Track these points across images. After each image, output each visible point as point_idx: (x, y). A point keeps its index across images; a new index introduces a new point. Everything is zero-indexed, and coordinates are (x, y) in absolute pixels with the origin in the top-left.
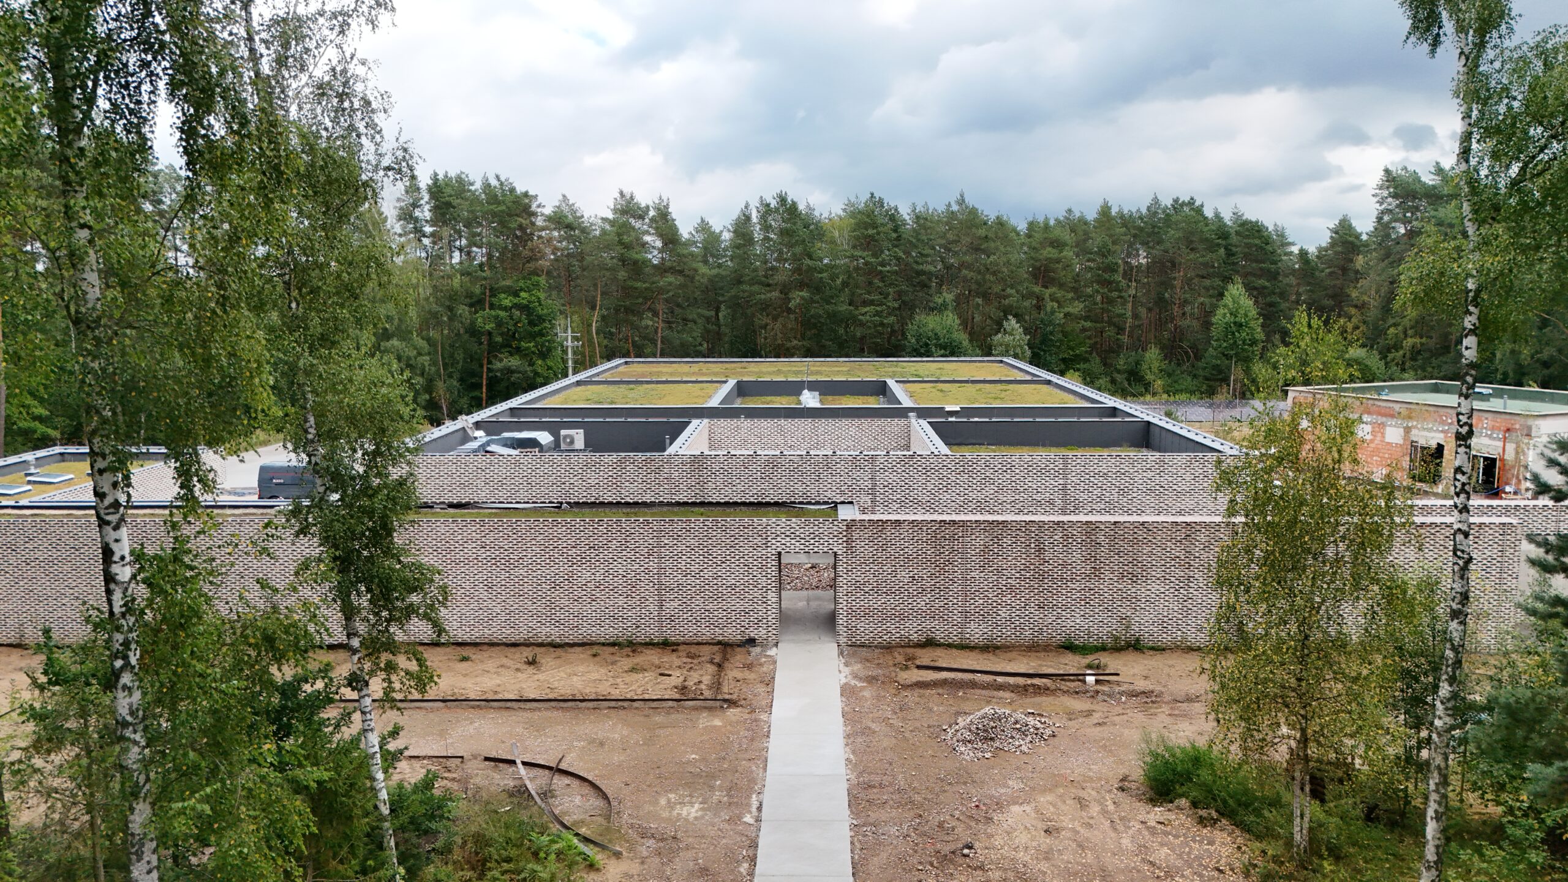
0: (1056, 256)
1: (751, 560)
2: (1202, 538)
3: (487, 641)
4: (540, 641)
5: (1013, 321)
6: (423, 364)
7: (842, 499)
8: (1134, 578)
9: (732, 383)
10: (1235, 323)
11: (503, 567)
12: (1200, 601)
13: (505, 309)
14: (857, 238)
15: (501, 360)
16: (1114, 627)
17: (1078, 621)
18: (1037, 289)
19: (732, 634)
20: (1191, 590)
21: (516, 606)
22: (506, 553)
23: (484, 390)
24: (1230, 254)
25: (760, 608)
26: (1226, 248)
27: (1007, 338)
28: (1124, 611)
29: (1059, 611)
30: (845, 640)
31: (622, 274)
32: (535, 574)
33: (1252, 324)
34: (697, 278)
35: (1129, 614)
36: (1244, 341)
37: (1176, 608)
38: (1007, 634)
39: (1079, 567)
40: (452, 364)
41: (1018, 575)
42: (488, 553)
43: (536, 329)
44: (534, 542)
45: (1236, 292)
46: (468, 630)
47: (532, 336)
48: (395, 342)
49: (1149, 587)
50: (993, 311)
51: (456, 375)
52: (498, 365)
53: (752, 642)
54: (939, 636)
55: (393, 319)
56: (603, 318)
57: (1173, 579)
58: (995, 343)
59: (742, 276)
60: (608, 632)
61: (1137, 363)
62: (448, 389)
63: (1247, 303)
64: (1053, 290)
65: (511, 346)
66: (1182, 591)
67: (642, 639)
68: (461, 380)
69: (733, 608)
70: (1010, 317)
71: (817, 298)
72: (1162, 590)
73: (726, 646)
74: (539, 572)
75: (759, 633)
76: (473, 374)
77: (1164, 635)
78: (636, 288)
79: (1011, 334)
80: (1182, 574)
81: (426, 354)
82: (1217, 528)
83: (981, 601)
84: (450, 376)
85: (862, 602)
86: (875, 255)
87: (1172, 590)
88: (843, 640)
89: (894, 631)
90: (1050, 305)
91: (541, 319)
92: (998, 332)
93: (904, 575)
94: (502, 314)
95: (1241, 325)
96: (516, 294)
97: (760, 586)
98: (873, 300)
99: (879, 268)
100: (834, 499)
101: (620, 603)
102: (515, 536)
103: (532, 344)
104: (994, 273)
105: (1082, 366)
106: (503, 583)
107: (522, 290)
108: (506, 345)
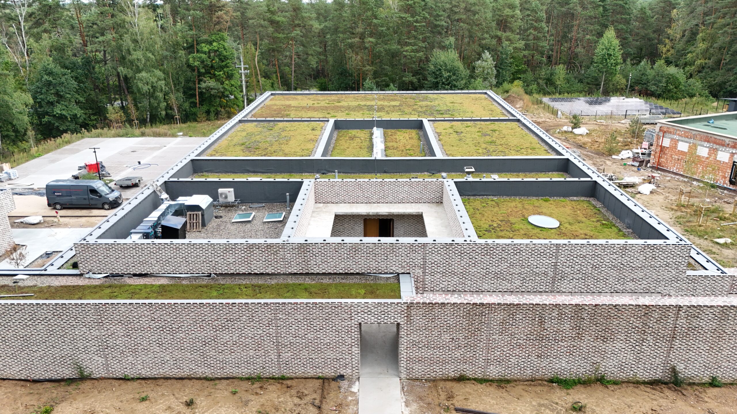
0: (512, 13)
1: (340, 328)
2: (656, 315)
3: (162, 376)
4: (198, 376)
5: (487, 53)
6: (161, 86)
7: (403, 271)
8: (605, 340)
9: (332, 121)
10: (608, 54)
11: (168, 332)
12: (649, 354)
13: (205, 53)
14: (402, 6)
15: (205, 82)
16: (588, 368)
17: (563, 365)
18: (499, 33)
19: (329, 372)
20: (644, 347)
21: (180, 356)
22: (169, 324)
23: (197, 97)
24: (605, 10)
25: (347, 357)
26: (603, 6)
27: (484, 64)
28: (596, 359)
29: (551, 359)
30: (405, 376)
31: (271, 29)
32: (191, 337)
33: (617, 54)
34: (313, 30)
35: (599, 361)
36: (612, 64)
37: (631, 358)
38: (515, 373)
39: (567, 333)
40: (178, 84)
41: (525, 337)
42: (157, 324)
43: (224, 63)
44: (188, 317)
45: (610, 34)
46: (149, 370)
47: (222, 68)
48: (144, 74)
49: (614, 345)
50: (476, 47)
51: (182, 90)
52: (203, 85)
53: (342, 377)
54: (469, 374)
55: (141, 60)
56: (262, 54)
57: (632, 340)
58: (477, 66)
59: (338, 28)
60: (244, 371)
61: (552, 74)
62: (177, 98)
63: (616, 42)
64: (508, 34)
65: (210, 73)
66: (637, 347)
67: (267, 375)
68: (184, 93)
69: (329, 357)
70: (486, 51)
71: (380, 41)
72: (624, 347)
73: (324, 380)
74: (193, 335)
75: (347, 372)
76: (190, 89)
77: (621, 374)
78: (279, 38)
79: (486, 61)
80: (639, 337)
81: (162, 80)
82: (668, 309)
83: (499, 353)
84: (178, 91)
85: (416, 353)
86: (413, 16)
87: (630, 347)
88: (403, 376)
89: (438, 371)
90: (506, 43)
91: (226, 58)
92: (479, 59)
93: (446, 337)
94: (204, 56)
95: (611, 55)
96: (211, 43)
97: (347, 344)
98: (411, 43)
99: (415, 24)
100: (397, 271)
101: (251, 354)
102: (174, 313)
103: (221, 73)
104: (477, 25)
105: (522, 76)
106: (169, 342)
107: (214, 41)
108: (207, 72)
